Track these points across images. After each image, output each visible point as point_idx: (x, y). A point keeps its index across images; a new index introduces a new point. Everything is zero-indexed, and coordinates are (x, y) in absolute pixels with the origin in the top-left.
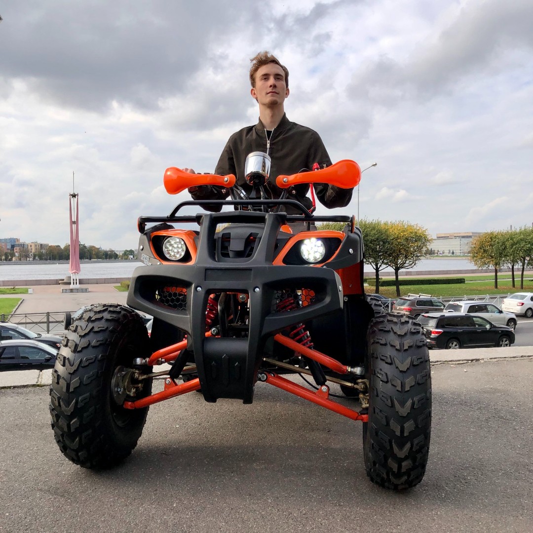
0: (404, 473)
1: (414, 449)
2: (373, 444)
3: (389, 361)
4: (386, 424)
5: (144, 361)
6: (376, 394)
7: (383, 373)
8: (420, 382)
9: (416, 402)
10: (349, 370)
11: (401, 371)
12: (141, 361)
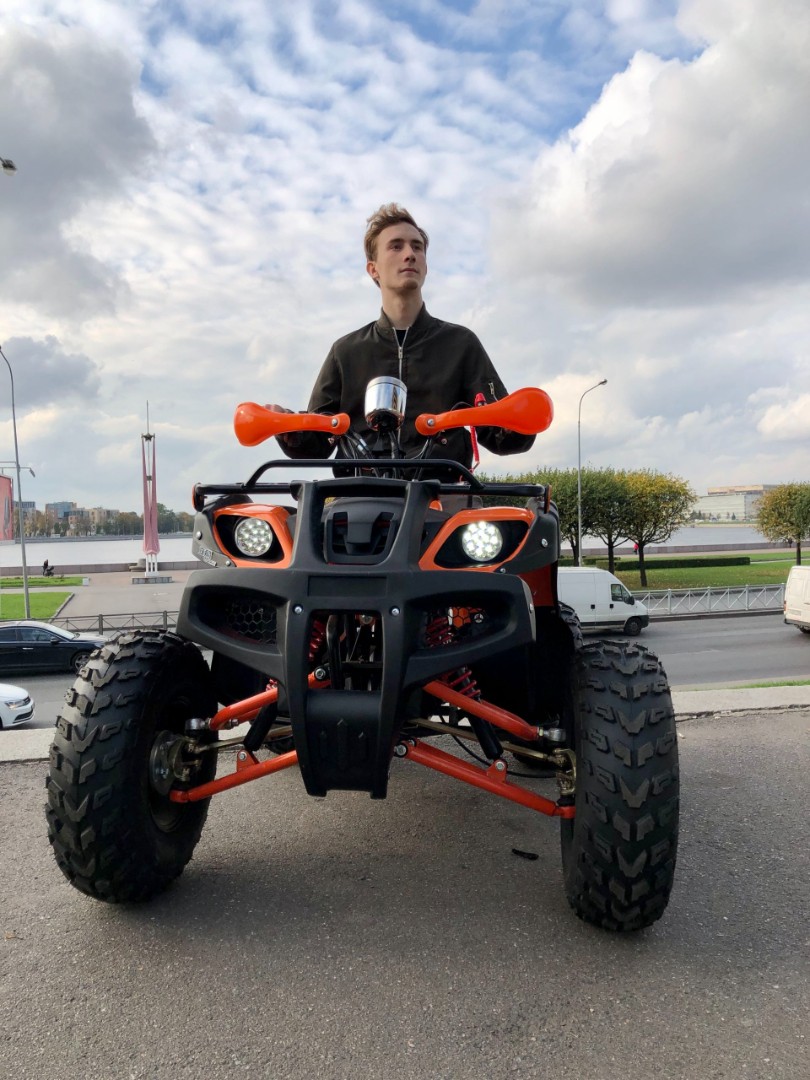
0: (635, 904)
1: (653, 864)
2: (584, 854)
3: (609, 716)
4: (606, 821)
5: (203, 723)
6: (589, 770)
7: (600, 736)
8: (662, 751)
9: (656, 784)
10: (541, 734)
11: (630, 734)
12: (199, 723)
